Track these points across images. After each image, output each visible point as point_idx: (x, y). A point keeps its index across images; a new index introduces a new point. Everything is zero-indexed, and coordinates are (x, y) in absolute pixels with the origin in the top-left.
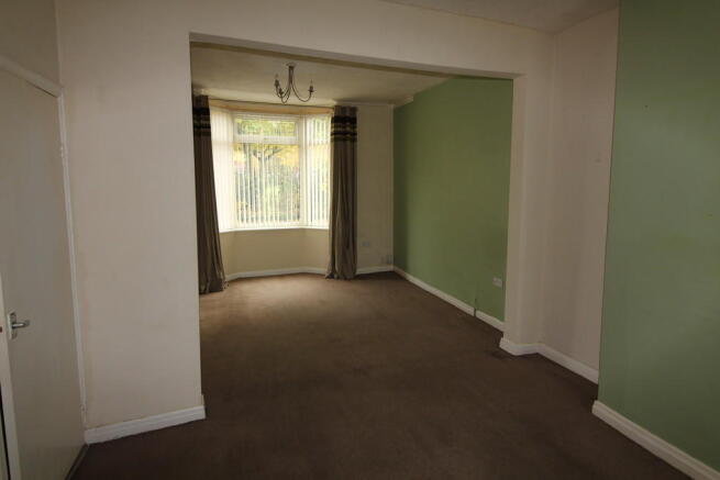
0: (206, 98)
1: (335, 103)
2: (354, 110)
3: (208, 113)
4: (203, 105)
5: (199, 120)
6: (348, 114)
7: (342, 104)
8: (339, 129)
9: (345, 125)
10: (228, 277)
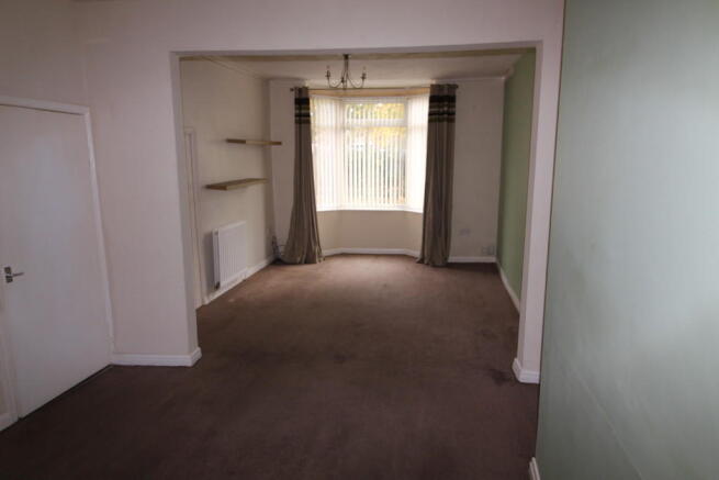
0: (307, 89)
1: (434, 82)
2: (453, 87)
3: (308, 103)
4: (304, 96)
5: (300, 109)
6: (446, 92)
7: (441, 82)
8: (436, 110)
9: (443, 105)
10: (325, 252)
